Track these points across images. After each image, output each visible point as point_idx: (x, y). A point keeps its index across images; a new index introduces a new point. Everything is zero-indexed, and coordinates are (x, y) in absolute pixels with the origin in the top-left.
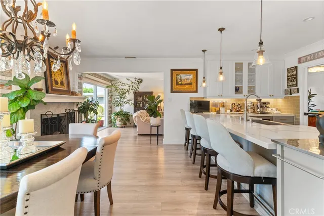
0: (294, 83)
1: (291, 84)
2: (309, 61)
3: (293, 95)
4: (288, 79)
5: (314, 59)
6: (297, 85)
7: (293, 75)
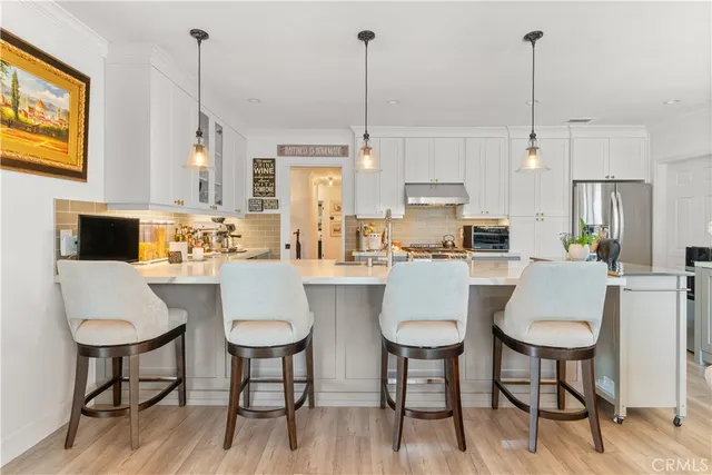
0: (270, 189)
1: (262, 189)
2: (299, 155)
3: (265, 212)
4: (255, 181)
5: (307, 155)
6: (274, 194)
7: (266, 175)
